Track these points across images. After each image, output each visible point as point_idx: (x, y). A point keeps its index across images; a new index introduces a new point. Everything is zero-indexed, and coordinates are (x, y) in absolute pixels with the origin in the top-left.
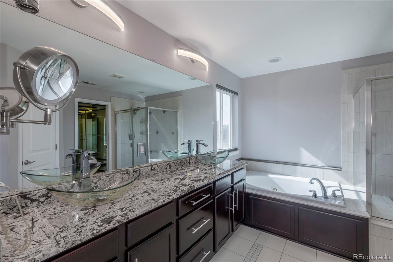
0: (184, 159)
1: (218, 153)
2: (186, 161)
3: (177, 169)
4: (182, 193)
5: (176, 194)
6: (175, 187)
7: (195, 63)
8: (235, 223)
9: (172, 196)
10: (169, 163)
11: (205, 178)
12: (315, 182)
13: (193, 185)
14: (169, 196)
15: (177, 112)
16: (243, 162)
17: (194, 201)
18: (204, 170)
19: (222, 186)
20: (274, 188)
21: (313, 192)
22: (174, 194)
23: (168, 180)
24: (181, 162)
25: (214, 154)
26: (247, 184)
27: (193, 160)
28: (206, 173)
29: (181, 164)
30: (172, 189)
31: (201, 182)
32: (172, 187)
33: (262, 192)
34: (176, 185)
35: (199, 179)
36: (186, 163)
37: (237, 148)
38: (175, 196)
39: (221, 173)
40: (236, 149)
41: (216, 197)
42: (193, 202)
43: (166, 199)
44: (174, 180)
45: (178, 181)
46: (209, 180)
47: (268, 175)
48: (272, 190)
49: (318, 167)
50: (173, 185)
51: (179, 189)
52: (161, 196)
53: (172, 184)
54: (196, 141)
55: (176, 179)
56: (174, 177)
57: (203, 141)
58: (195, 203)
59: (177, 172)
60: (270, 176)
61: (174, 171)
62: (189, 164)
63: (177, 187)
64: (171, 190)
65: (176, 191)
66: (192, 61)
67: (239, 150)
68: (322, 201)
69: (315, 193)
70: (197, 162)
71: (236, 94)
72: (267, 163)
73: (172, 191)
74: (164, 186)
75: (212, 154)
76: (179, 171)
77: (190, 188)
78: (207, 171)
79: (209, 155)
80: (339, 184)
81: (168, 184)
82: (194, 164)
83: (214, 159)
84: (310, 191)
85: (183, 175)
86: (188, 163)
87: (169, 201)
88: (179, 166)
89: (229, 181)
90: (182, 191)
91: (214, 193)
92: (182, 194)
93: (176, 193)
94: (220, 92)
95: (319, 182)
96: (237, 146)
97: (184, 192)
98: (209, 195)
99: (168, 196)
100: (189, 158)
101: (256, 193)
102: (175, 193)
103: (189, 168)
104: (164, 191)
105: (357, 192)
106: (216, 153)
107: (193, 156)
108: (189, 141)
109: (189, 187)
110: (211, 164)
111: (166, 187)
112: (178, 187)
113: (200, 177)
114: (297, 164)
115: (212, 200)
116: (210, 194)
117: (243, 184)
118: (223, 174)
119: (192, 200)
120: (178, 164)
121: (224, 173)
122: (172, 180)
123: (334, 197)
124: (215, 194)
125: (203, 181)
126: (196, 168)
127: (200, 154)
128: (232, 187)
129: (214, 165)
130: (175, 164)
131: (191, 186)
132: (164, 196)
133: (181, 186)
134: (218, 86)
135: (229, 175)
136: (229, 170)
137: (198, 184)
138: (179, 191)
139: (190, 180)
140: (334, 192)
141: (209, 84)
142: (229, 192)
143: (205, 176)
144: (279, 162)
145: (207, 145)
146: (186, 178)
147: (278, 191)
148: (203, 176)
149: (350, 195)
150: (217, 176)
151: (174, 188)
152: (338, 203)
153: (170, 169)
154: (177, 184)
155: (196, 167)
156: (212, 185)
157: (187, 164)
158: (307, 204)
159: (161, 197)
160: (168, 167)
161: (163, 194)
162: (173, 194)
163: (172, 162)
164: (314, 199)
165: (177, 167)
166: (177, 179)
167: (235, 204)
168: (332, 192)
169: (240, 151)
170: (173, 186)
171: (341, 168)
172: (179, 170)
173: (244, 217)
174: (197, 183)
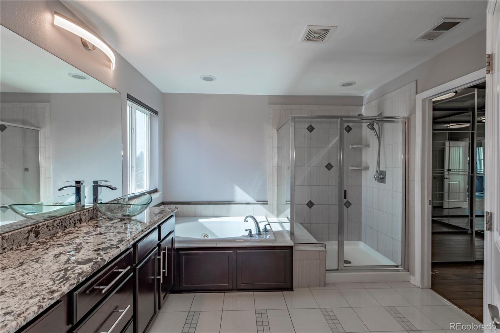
0: (68, 216)
1: (130, 199)
2: (73, 219)
3: (54, 235)
4: (81, 278)
5: (67, 285)
6: (62, 270)
7: (90, 50)
8: (162, 295)
9: (60, 291)
10: (33, 226)
11: (119, 241)
12: (250, 219)
13: (101, 258)
14: (53, 292)
15: (39, 130)
16: (171, 208)
17: (103, 285)
18: (112, 229)
19: (146, 248)
20: (205, 235)
21: (248, 231)
22: (63, 286)
23: (37, 262)
24: (61, 222)
25: (124, 201)
26: (176, 236)
27: (87, 214)
28: (119, 233)
29: (62, 225)
30: (54, 277)
31: (113, 249)
32: (54, 273)
33: (196, 243)
34: (61, 267)
35: (108, 245)
36: (72, 220)
37: (157, 189)
38: (66, 289)
39: (145, 229)
40: (156, 191)
41: (138, 267)
42: (101, 287)
43: (45, 300)
44: (53, 258)
45: (63, 258)
46: (127, 243)
47: (198, 220)
48: (203, 237)
49: (249, 203)
50: (55, 267)
51: (73, 272)
52: (31, 298)
53: (51, 266)
54: (93, 181)
55: (57, 256)
56: (51, 254)
57: (106, 181)
58: (106, 288)
59: (57, 241)
60: (200, 220)
61: (48, 241)
62: (79, 223)
63: (66, 270)
64: (52, 279)
65: (67, 279)
66: (85, 44)
67: (159, 191)
68: (256, 238)
69: (250, 232)
70: (94, 217)
71: (156, 113)
72: (196, 205)
73: (57, 280)
74: (30, 276)
75: (121, 201)
76: (59, 239)
77: (96, 265)
78: (120, 229)
79: (116, 204)
80: (266, 218)
81: (40, 269)
82: (89, 221)
83: (125, 208)
84: (246, 230)
85: (71, 244)
86: (77, 222)
87: (53, 302)
88: (57, 230)
89: (156, 238)
90: (80, 274)
91: (134, 262)
92: (80, 281)
93: (69, 282)
94: (131, 106)
95: (253, 219)
96: (157, 185)
97: (85, 275)
98: (129, 267)
99: (51, 294)
100: (79, 212)
101: (188, 246)
102: (64, 282)
103: (81, 229)
104: (35, 286)
105: (280, 223)
106: (127, 200)
107: (86, 207)
108: (78, 182)
109: (92, 263)
110: (124, 218)
111: (38, 277)
112: (69, 268)
113: (109, 242)
114: (229, 203)
115: (132, 274)
116: (129, 265)
117: (172, 238)
118: (147, 229)
119: (99, 285)
120: (55, 225)
121: (149, 228)
122: (48, 260)
123: (266, 232)
124: (137, 262)
125: (118, 247)
126: (96, 228)
127: (101, 203)
128: (159, 245)
129: (129, 217)
130: (47, 227)
131: (98, 261)
132: (38, 298)
133: (75, 265)
134: (130, 97)
135: (155, 229)
136: (155, 222)
137: (110, 255)
138: (73, 276)
139: (90, 251)
140: (266, 227)
141: (115, 91)
142: (155, 255)
143: (119, 238)
144: (210, 203)
145: (115, 188)
146: (81, 249)
147: (210, 237)
148: (113, 238)
149: (276, 228)
150: (139, 235)
151: (58, 273)
152: (269, 237)
153: (35, 239)
154: (64, 264)
155: (94, 226)
156: (132, 249)
157: (75, 224)
158: (244, 245)
159: (31, 301)
160: (32, 235)
161: (33, 294)
162: (60, 287)
163: (41, 224)
164: (249, 238)
165: (52, 232)
166: (61, 254)
167: (164, 268)
168: (263, 227)
169: (161, 192)
170: (56, 270)
171: (267, 202)
172: (59, 236)
173: (173, 283)
174: (107, 253)
